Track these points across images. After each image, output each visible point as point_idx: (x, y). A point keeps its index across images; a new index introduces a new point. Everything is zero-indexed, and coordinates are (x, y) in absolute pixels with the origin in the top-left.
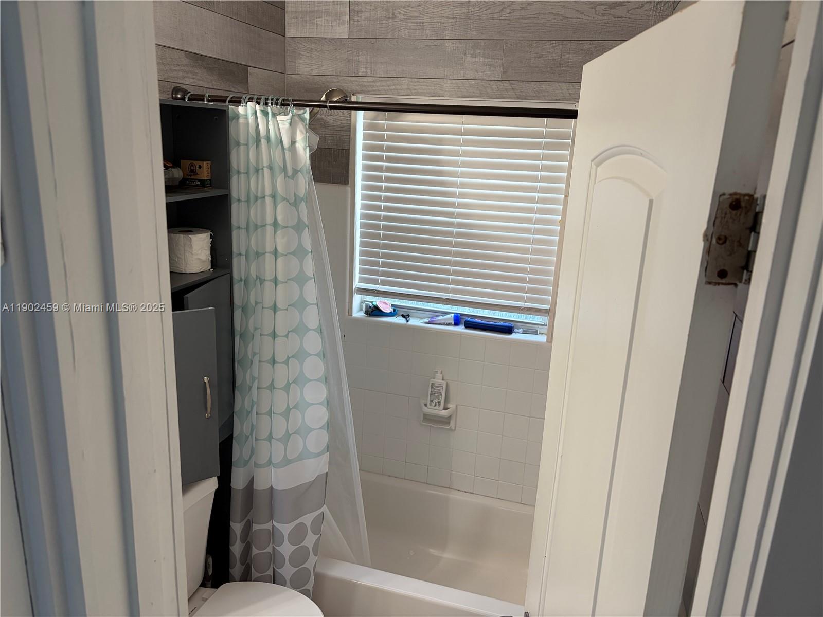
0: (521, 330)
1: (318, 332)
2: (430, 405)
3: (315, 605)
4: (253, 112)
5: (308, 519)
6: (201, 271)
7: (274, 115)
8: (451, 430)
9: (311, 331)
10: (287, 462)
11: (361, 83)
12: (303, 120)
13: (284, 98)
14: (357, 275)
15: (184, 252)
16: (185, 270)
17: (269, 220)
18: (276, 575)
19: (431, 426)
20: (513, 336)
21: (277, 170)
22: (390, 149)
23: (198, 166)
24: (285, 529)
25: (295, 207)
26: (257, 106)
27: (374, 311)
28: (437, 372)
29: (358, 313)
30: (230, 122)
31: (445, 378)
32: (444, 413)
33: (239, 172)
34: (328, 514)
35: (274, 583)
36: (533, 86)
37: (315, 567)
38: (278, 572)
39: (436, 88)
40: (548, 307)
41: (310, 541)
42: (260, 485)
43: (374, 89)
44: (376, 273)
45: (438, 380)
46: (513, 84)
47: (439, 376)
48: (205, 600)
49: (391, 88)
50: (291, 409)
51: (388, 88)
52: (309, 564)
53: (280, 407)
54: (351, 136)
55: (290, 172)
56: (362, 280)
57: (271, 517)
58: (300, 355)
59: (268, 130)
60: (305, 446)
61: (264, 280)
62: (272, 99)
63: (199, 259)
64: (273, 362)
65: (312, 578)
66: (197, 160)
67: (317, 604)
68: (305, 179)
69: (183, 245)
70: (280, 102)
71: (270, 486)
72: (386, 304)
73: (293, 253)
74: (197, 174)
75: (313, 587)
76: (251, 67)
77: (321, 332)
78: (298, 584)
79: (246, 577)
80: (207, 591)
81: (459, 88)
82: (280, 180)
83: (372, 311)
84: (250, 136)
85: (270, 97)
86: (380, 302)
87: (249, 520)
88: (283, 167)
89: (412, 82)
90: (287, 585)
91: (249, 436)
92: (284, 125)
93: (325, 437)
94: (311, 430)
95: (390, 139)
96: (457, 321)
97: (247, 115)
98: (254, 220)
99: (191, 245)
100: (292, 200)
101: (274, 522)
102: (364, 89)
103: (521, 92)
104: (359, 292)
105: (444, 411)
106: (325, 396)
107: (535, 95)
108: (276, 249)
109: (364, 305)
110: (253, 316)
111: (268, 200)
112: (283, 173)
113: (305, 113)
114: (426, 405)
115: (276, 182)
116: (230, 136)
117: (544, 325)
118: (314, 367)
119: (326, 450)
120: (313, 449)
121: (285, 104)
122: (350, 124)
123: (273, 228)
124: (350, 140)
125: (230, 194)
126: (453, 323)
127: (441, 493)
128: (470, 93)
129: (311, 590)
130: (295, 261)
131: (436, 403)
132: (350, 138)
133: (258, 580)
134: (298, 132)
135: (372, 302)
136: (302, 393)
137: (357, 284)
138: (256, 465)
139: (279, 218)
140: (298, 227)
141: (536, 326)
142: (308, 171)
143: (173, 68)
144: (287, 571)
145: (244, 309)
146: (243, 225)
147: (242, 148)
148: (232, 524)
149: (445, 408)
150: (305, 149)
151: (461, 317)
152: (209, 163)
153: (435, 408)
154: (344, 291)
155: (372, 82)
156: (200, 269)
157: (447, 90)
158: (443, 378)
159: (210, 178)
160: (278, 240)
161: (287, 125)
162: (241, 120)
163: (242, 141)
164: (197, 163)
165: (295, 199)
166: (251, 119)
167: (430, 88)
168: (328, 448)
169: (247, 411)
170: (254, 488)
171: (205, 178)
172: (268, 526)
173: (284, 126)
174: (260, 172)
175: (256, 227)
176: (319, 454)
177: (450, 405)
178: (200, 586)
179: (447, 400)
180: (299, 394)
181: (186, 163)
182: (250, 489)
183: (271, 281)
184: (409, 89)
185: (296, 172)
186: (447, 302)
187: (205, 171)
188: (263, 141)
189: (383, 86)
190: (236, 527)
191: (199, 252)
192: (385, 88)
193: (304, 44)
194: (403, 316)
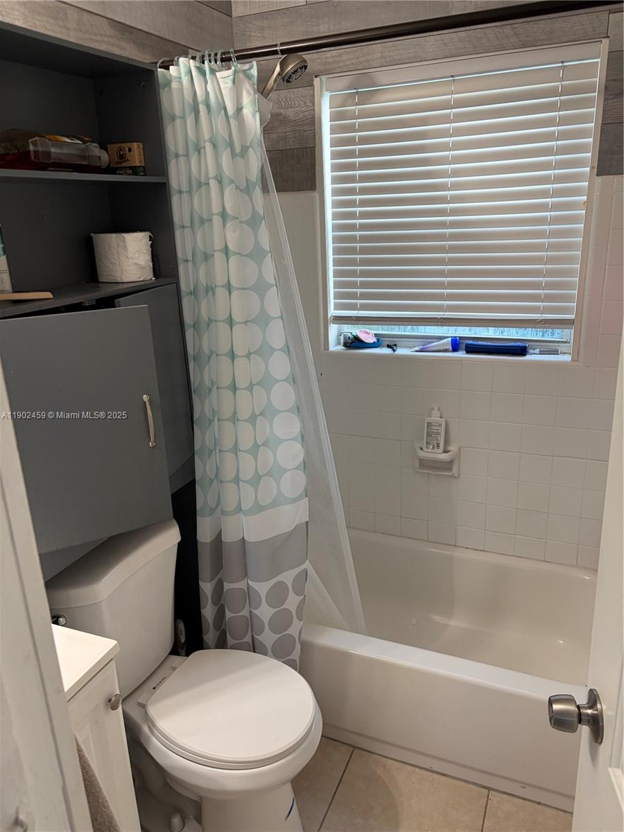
0: (537, 351)
1: (285, 352)
2: (427, 447)
3: (303, 679)
4: (187, 70)
5: (288, 577)
6: (141, 279)
7: (213, 72)
8: (453, 477)
9: (277, 352)
10: (258, 508)
11: (324, 60)
12: (249, 77)
13: (223, 51)
14: (332, 301)
15: (119, 256)
16: (121, 279)
17: (216, 208)
18: (255, 642)
19: (429, 474)
20: (528, 357)
21: (221, 144)
22: (364, 140)
23: (127, 150)
24: (262, 588)
25: (248, 194)
26: (191, 61)
27: (355, 343)
28: (433, 409)
29: (335, 346)
30: (161, 91)
31: (443, 416)
32: (444, 457)
33: (177, 156)
34: (311, 571)
35: (254, 652)
36: (543, 25)
37: (300, 634)
38: (258, 640)
39: (416, 50)
40: (573, 317)
41: (292, 602)
42: (230, 537)
43: (341, 65)
44: (353, 296)
45: (435, 418)
46: (515, 28)
47: (436, 413)
48: (174, 669)
49: (360, 60)
50: (260, 446)
51: (357, 60)
52: (294, 629)
53: (246, 442)
54: (316, 130)
55: (238, 149)
56: (337, 307)
57: (245, 574)
58: (266, 382)
59: (207, 93)
60: (279, 489)
61: (216, 286)
62: (210, 55)
63: (136, 264)
64: (234, 388)
65: (298, 646)
66: (125, 142)
67: (304, 677)
68: (256, 153)
69: (116, 247)
70: (219, 57)
71: (241, 537)
72: (368, 333)
73: (249, 256)
74: (128, 160)
75: (300, 657)
76: (192, 49)
77: (289, 351)
78: (282, 653)
79: (222, 644)
80: (176, 659)
81: (446, 45)
82: (225, 157)
83: (351, 343)
84: (186, 103)
85: (207, 52)
86: (361, 331)
87: (220, 579)
88: (228, 141)
89: (386, 48)
90: (268, 654)
91: (213, 480)
92: (226, 83)
93: (302, 479)
94: (285, 471)
95: (363, 127)
96: (456, 345)
97: (180, 78)
98: (198, 210)
99: (125, 246)
100: (243, 185)
101: (249, 581)
102: (328, 67)
103: (528, 36)
104: (335, 321)
105: (444, 454)
106: (298, 430)
107: (545, 37)
108: (226, 246)
109: (342, 338)
110: (206, 334)
111: (213, 183)
112: (229, 149)
113: (252, 68)
114: (422, 449)
115: (222, 160)
116: (163, 109)
117: (566, 342)
118: (283, 395)
119: (304, 494)
120: (288, 492)
121: (226, 60)
122: (314, 114)
123: (221, 219)
124: (315, 135)
125: (169, 182)
126: (450, 348)
127: (445, 552)
128: (460, 48)
129: (297, 659)
130: (252, 265)
131: (434, 446)
132: (314, 133)
133: (234, 647)
134: (245, 94)
135: (351, 333)
136: (272, 428)
137: (332, 312)
138: (223, 513)
139: (228, 206)
140: (253, 222)
141: (558, 344)
142: (259, 143)
143: (94, 37)
144: (268, 638)
145: (195, 326)
146: (187, 222)
147: (178, 121)
148: (201, 584)
149: (446, 451)
150: (254, 115)
151: (461, 341)
152: (141, 144)
153: (432, 451)
154: (317, 322)
155: (337, 56)
156: (140, 278)
157: (431, 50)
158: (441, 415)
159: (143, 165)
160: (228, 234)
161: (230, 84)
162: (174, 85)
163: (178, 112)
164: (126, 146)
165: (247, 184)
166: (185, 80)
167: (409, 51)
168: (306, 493)
169: (209, 449)
170: (223, 539)
171: (137, 164)
172: (241, 585)
173: (227, 85)
174: (202, 151)
175: (202, 221)
176: (295, 500)
177: (450, 448)
178: (170, 654)
179: (447, 442)
180: (269, 428)
181: (113, 148)
182: (218, 541)
183: (222, 286)
184: (384, 58)
185: (245, 149)
186: (442, 322)
187: (136, 154)
188: (202, 108)
189: (351, 59)
190: (206, 587)
191: (137, 255)
192: (353, 61)
193: (254, 22)
194: (389, 346)
